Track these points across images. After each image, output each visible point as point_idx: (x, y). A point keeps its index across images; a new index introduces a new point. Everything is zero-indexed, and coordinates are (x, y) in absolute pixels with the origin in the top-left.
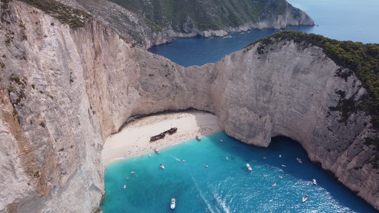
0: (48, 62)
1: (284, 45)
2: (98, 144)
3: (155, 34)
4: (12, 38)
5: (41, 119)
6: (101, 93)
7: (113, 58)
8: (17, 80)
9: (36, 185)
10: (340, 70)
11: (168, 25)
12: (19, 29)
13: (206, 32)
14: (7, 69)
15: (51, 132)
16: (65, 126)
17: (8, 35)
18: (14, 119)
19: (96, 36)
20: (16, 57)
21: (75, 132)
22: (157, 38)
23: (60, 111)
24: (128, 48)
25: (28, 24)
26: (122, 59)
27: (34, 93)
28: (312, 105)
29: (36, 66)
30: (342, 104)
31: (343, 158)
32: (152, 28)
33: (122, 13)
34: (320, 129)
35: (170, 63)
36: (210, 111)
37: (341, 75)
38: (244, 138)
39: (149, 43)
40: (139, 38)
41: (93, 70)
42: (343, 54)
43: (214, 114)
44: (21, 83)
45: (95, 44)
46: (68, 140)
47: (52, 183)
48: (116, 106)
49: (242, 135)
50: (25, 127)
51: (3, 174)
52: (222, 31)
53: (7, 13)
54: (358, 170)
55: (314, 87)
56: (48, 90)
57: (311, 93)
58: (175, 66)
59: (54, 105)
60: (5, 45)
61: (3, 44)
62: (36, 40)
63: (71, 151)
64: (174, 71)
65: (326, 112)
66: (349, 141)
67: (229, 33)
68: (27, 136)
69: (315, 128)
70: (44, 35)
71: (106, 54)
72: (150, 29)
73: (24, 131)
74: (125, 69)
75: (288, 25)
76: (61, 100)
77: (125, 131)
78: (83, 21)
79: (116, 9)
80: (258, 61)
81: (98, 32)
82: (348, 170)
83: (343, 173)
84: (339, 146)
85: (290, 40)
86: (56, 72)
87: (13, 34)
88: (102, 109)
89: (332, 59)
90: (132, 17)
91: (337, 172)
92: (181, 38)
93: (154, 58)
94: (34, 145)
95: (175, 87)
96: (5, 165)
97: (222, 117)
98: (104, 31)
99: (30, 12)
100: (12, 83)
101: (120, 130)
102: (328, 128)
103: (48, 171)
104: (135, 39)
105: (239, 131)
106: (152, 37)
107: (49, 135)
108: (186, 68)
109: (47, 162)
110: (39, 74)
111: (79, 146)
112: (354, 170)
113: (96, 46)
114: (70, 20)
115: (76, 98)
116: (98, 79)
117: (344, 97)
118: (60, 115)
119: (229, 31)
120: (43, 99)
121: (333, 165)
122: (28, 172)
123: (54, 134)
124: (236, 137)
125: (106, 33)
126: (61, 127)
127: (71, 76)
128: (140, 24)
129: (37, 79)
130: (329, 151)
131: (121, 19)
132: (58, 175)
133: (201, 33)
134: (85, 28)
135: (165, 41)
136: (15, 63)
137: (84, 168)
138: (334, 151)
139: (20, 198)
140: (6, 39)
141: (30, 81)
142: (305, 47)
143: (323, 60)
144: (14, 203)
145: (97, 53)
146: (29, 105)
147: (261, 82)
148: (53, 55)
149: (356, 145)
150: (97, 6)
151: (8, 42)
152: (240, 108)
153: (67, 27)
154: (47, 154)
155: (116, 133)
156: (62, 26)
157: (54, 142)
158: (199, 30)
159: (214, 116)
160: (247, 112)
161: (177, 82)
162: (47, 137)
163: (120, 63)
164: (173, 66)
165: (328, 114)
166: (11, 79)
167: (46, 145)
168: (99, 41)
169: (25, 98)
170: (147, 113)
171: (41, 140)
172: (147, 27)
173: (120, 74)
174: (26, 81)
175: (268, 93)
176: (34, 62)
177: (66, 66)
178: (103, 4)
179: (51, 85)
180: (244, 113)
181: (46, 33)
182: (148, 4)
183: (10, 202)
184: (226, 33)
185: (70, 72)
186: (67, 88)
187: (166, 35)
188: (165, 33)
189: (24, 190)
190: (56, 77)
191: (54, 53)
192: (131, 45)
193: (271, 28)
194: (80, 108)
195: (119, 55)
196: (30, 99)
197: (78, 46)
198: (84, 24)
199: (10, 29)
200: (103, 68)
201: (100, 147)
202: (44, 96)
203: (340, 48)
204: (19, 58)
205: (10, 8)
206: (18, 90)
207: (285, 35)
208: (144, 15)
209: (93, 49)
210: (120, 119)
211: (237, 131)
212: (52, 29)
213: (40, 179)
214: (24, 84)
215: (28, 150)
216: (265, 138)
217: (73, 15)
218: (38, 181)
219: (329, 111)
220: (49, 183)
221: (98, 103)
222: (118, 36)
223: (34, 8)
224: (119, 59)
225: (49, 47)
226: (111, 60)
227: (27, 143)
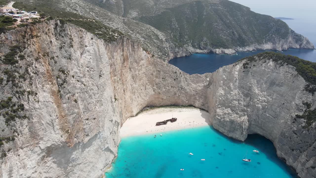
0: (86, 62)
1: (264, 63)
2: (116, 121)
3: (177, 50)
4: (63, 46)
5: (75, 98)
6: (125, 87)
7: (136, 64)
8: (63, 72)
9: (66, 138)
10: (308, 86)
11: (189, 43)
12: (69, 41)
13: (217, 50)
14: (58, 64)
15: (81, 107)
16: (91, 105)
17: (62, 44)
18: (58, 95)
19: (125, 48)
20: (65, 58)
21: (98, 110)
22: (178, 52)
23: (89, 94)
24: (148, 58)
25: (75, 38)
26: (144, 65)
27: (73, 81)
28: (283, 112)
29: (77, 64)
30: (307, 113)
31: (303, 158)
32: (175, 44)
33: (154, 33)
34: (287, 132)
35: (178, 71)
36: (205, 109)
37: (309, 90)
38: (226, 132)
39: (172, 56)
40: (165, 51)
41: (120, 71)
42: (312, 73)
43: (207, 111)
44: (66, 74)
45: (124, 53)
46: (93, 114)
47: (77, 139)
48: (135, 98)
49: (225, 129)
50: (64, 101)
51: (46, 127)
52: (231, 50)
53: (63, 31)
54: (314, 169)
55: (286, 97)
56: (83, 80)
57: (283, 102)
58: (182, 73)
59: (85, 90)
60: (59, 50)
61: (58, 49)
62: (79, 48)
63: (94, 121)
64: (181, 76)
65: (293, 119)
66: (310, 144)
67: (237, 52)
68: (64, 107)
69: (283, 131)
70: (85, 45)
71: (132, 60)
72: (174, 45)
73: (63, 103)
74: (145, 72)
75: (290, 48)
76: (91, 87)
77: (140, 116)
78: (116, 38)
79: (151, 30)
80: (243, 74)
81: (127, 45)
82: (306, 168)
83: (303, 170)
84: (301, 148)
85: (269, 59)
86: (90, 69)
87: (65, 43)
88: (125, 98)
89: (303, 77)
90: (161, 35)
91: (298, 168)
92: (197, 53)
93: (167, 66)
94: (68, 113)
95: (180, 89)
96: (48, 122)
97: (212, 114)
98: (132, 45)
99: (78, 30)
100: (60, 73)
101: (137, 115)
102: (293, 132)
103: (75, 131)
104: (161, 52)
105: (223, 126)
106: (175, 51)
107: (79, 108)
108: (190, 75)
109: (76, 125)
110: (78, 69)
111: (100, 119)
112: (310, 168)
113: (125, 55)
114: (108, 36)
115: (102, 87)
116: (124, 77)
117: (310, 108)
118: (88, 97)
119: (237, 50)
120: (78, 85)
121: (295, 163)
122: (62, 129)
123: (83, 108)
124: (220, 131)
125: (133, 46)
126: (88, 104)
127: (100, 73)
128: (166, 41)
129: (76, 73)
130: (293, 150)
131: (153, 37)
132: (83, 135)
133: (214, 50)
134: (117, 42)
135: (184, 55)
136: (64, 62)
137: (102, 135)
138: (297, 151)
139: (55, 144)
140: (60, 46)
141: (72, 73)
142: (281, 66)
143: (295, 77)
144: (51, 146)
145: (125, 60)
146: (68, 88)
147: (243, 90)
148: (90, 58)
149: (314, 148)
150: (137, 27)
151: (61, 48)
152: (226, 109)
153: (102, 41)
154: (76, 120)
155: (134, 116)
156: (99, 40)
157: (83, 113)
158: (212, 48)
159: (207, 113)
160: (230, 112)
161: (182, 85)
162: (77, 109)
163: (142, 68)
164: (180, 73)
165: (294, 120)
166: (60, 71)
167: (76, 114)
168: (127, 51)
169: (67, 83)
170: (158, 105)
171: (73, 111)
172: (171, 44)
173: (141, 76)
174: (68, 72)
175: (248, 99)
176: (76, 61)
177: (98, 66)
178: (142, 26)
179: (86, 77)
180: (228, 113)
181: (87, 44)
182: (176, 26)
183: (49, 145)
184: (234, 51)
185: (101, 70)
186: (97, 80)
187: (185, 50)
188: (185, 49)
189: (58, 140)
190: (90, 72)
191: (91, 57)
192: (151, 56)
193: (274, 49)
194: (104, 94)
195: (141, 62)
196: (69, 84)
197: (111, 54)
198: (116, 39)
199: (64, 41)
200: (128, 70)
201: (117, 123)
202: (80, 83)
203: (312, 68)
204: (67, 58)
205: (65, 28)
206: (63, 78)
207: (266, 55)
208: (172, 34)
209: (122, 57)
210: (138, 107)
211: (221, 126)
212: (91, 42)
213: (69, 135)
214: (67, 75)
215: (64, 116)
216: (242, 133)
217: (111, 33)
218: (67, 136)
219: (296, 118)
220: (76, 139)
221: (122, 94)
222: (142, 49)
223: (80, 28)
224: (141, 65)
225: (87, 53)
226: (135, 65)
227: (64, 111)
